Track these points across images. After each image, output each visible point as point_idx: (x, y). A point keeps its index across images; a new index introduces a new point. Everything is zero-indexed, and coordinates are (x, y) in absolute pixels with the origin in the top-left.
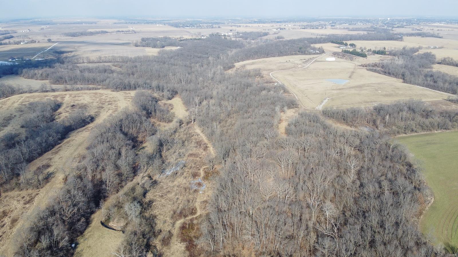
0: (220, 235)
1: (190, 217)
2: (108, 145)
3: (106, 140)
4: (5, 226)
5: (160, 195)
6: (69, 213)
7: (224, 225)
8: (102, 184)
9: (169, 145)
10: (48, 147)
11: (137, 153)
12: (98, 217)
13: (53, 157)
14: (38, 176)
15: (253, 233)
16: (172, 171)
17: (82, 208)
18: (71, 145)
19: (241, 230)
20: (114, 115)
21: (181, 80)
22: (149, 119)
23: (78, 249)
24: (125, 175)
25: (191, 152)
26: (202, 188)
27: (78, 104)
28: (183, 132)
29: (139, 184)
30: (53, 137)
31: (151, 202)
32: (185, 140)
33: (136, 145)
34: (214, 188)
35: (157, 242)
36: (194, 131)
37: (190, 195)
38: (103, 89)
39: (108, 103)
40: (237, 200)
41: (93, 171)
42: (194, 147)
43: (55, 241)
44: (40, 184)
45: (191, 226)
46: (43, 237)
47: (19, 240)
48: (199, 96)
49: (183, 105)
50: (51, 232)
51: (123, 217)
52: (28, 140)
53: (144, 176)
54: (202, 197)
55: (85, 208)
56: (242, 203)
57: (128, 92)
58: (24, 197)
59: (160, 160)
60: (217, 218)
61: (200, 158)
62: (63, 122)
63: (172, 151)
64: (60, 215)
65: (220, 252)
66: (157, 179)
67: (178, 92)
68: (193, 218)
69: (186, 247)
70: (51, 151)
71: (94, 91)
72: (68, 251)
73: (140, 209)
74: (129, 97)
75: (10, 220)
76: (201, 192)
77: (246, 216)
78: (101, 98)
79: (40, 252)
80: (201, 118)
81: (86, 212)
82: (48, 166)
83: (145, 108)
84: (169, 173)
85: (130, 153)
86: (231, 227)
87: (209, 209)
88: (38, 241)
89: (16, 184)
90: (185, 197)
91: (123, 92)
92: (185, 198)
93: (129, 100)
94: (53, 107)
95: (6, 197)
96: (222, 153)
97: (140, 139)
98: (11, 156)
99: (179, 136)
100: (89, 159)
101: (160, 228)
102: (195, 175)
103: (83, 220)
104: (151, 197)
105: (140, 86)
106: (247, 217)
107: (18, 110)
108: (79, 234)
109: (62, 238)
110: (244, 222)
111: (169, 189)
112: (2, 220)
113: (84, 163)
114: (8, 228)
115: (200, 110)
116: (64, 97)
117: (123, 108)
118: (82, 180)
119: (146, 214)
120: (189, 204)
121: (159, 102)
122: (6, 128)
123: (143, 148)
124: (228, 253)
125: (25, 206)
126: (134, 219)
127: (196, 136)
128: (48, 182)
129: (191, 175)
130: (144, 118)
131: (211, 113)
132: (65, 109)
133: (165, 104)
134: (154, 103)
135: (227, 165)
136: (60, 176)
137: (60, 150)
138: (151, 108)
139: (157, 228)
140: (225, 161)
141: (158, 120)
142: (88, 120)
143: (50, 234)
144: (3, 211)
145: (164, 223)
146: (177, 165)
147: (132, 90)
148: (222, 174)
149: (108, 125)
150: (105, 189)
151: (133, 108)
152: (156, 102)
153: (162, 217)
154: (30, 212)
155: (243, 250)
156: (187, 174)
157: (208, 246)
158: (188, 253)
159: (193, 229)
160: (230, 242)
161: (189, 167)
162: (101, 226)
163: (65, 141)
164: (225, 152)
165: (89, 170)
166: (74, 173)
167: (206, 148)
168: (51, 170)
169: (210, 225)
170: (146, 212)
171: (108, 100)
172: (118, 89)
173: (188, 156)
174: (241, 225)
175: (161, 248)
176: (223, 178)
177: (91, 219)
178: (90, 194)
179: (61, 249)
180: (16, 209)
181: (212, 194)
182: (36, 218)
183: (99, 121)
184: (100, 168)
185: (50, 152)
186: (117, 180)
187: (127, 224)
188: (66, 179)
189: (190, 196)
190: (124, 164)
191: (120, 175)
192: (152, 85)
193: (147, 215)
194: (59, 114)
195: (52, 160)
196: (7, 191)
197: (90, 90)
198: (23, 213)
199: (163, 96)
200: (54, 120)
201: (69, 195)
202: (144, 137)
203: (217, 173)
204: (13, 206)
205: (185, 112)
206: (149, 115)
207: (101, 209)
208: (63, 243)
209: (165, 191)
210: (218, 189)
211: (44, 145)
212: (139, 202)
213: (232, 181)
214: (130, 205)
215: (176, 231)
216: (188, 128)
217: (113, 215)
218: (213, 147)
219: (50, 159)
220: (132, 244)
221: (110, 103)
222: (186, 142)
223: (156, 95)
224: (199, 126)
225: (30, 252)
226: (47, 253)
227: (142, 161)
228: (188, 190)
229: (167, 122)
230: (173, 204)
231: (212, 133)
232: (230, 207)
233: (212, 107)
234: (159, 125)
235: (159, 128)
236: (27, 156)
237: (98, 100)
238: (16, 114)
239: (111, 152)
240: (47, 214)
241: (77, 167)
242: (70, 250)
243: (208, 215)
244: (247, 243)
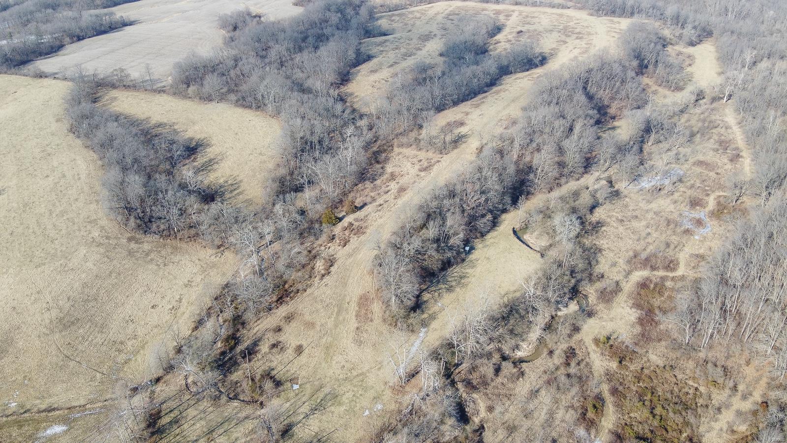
0: (709, 323)
1: (661, 273)
2: (557, 110)
3: (555, 101)
4: (390, 193)
5: (619, 218)
6: (473, 201)
7: (724, 310)
8: (530, 172)
9: (663, 134)
10: (468, 95)
11: (599, 134)
12: (511, 219)
13: (472, 112)
14: (445, 135)
15: (778, 345)
16: (652, 184)
17: (491, 199)
18: (500, 98)
19: (756, 331)
20: (580, 59)
21: (727, 10)
22: (640, 77)
23: (473, 257)
24: (569, 167)
25: (701, 158)
26: (702, 231)
27: (529, 31)
28: (697, 115)
29: (588, 188)
30: (478, 80)
31: (598, 225)
32: (698, 132)
33: (603, 120)
34: (727, 237)
35: (591, 291)
36: (721, 118)
37: (674, 235)
38: (575, 8)
39: (577, 35)
40: (768, 277)
41: (522, 147)
42: (711, 149)
43: (446, 235)
44: (445, 148)
45: (660, 288)
46: (432, 222)
47: (402, 217)
48: (755, 49)
49: (715, 61)
50: (444, 219)
51: (548, 234)
52: (445, 77)
53: (601, 177)
54: (697, 247)
55: (496, 200)
56: (777, 284)
57: (616, 19)
58: (421, 161)
59: (637, 157)
60: (714, 293)
61: (717, 174)
62: (499, 58)
63: (664, 145)
64: (461, 200)
65: (700, 351)
66: (622, 190)
67: (715, 32)
68: (667, 276)
69: (639, 318)
70: (471, 101)
71: (560, 11)
72: (459, 253)
73: (578, 230)
74: (615, 30)
75: (397, 186)
76: (697, 237)
77: (775, 310)
78: (568, 24)
79: (423, 241)
80: (745, 94)
81: (496, 207)
82: (462, 124)
83: (639, 56)
84: (647, 186)
85: (588, 130)
86: (737, 318)
87: (704, 271)
88: (424, 226)
89: (416, 139)
90: (664, 236)
91: (609, 18)
92: (663, 238)
93: (614, 34)
94: (490, 29)
95: (399, 154)
96: (769, 176)
97: (612, 111)
98: (417, 97)
99: (689, 120)
100: (521, 125)
101: (602, 271)
102: (695, 203)
103: (489, 217)
104: (603, 217)
105: (642, 10)
106: (776, 313)
107: (441, 25)
108: (478, 235)
109: (456, 234)
110: (768, 320)
111: (637, 213)
112: (387, 184)
113: (513, 131)
114: (393, 197)
115: (750, 78)
116: (511, 16)
117: (599, 50)
118: (502, 157)
119: (585, 240)
120: (667, 250)
121: (669, 48)
122: (419, 53)
123: (614, 128)
124: (714, 359)
125: (420, 173)
126: (564, 242)
127: (723, 128)
128: (456, 147)
129: (688, 200)
130: (631, 74)
131: (772, 90)
132: (506, 36)
133: (679, 54)
134: (659, 47)
135: (770, 203)
136: (473, 144)
137: (483, 102)
138: (650, 57)
139: (599, 269)
140: (769, 193)
141: (656, 83)
142: (537, 61)
143: (441, 222)
144: (392, 173)
145: (612, 266)
146: (666, 174)
147: (625, 17)
148: (754, 217)
149: (567, 76)
150: (532, 181)
151: (617, 51)
152: (664, 46)
153: (612, 255)
154: (423, 183)
155: (748, 366)
156: (681, 196)
157: (680, 333)
158: (638, 329)
159: (661, 293)
160: (725, 343)
161: (688, 184)
162: (512, 235)
163: (495, 89)
164: (776, 176)
165: (516, 145)
166: (494, 144)
167: (736, 158)
168: (463, 130)
169: (696, 299)
170: (587, 238)
171: (577, 30)
172: (601, 12)
173: (694, 164)
174: (758, 322)
175: (595, 302)
176: (752, 225)
177: (500, 219)
178: (508, 182)
179: (451, 248)
180: (408, 174)
181: (718, 248)
182: (429, 194)
183: (553, 66)
184: (534, 145)
185: (469, 103)
186: (555, 171)
187: (551, 245)
188: (480, 150)
189: (674, 237)
190: (573, 148)
191: (561, 165)
192: (666, 12)
193: (587, 242)
194: (496, 43)
195: (469, 117)
196: (401, 145)
197: (554, 7)
198: (415, 182)
199: (680, 37)
200: (486, 51)
201: (479, 174)
202: (620, 109)
203: (744, 212)
204: (406, 169)
205: (716, 75)
206: (642, 68)
207: (519, 209)
208: (456, 241)
209: (629, 214)
210: (734, 243)
211: (463, 89)
212: (580, 218)
213: (771, 236)
214: (564, 218)
215: (629, 286)
216: (712, 110)
217: (534, 225)
218: (752, 160)
219: (467, 114)
220: (550, 279)
221: (581, 36)
222: (698, 136)
223: (667, 33)
224: (737, 111)
225: (411, 237)
226: (432, 245)
227: (605, 150)
228: (672, 226)
229: (672, 89)
230: (638, 240)
231: (760, 132)
232: (747, 283)
233: (776, 77)
234: (655, 92)
235: (653, 98)
236: (438, 102)
237: (561, 27)
238: (437, 32)
239: (557, 123)
240: (445, 193)
241: (501, 135)
242: (462, 253)
243: (697, 281)
244: (758, 358)
